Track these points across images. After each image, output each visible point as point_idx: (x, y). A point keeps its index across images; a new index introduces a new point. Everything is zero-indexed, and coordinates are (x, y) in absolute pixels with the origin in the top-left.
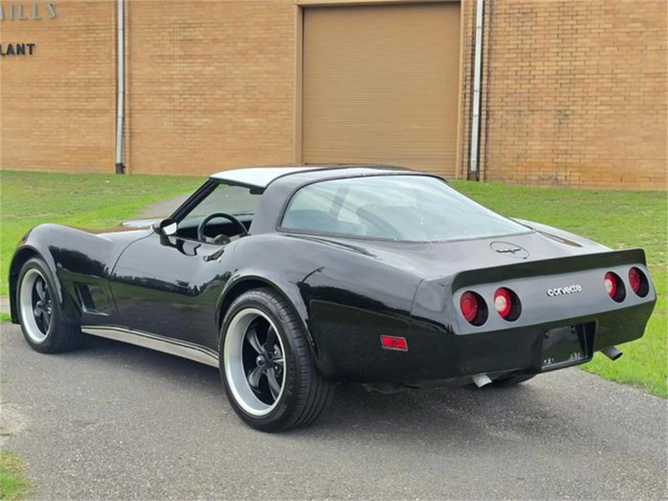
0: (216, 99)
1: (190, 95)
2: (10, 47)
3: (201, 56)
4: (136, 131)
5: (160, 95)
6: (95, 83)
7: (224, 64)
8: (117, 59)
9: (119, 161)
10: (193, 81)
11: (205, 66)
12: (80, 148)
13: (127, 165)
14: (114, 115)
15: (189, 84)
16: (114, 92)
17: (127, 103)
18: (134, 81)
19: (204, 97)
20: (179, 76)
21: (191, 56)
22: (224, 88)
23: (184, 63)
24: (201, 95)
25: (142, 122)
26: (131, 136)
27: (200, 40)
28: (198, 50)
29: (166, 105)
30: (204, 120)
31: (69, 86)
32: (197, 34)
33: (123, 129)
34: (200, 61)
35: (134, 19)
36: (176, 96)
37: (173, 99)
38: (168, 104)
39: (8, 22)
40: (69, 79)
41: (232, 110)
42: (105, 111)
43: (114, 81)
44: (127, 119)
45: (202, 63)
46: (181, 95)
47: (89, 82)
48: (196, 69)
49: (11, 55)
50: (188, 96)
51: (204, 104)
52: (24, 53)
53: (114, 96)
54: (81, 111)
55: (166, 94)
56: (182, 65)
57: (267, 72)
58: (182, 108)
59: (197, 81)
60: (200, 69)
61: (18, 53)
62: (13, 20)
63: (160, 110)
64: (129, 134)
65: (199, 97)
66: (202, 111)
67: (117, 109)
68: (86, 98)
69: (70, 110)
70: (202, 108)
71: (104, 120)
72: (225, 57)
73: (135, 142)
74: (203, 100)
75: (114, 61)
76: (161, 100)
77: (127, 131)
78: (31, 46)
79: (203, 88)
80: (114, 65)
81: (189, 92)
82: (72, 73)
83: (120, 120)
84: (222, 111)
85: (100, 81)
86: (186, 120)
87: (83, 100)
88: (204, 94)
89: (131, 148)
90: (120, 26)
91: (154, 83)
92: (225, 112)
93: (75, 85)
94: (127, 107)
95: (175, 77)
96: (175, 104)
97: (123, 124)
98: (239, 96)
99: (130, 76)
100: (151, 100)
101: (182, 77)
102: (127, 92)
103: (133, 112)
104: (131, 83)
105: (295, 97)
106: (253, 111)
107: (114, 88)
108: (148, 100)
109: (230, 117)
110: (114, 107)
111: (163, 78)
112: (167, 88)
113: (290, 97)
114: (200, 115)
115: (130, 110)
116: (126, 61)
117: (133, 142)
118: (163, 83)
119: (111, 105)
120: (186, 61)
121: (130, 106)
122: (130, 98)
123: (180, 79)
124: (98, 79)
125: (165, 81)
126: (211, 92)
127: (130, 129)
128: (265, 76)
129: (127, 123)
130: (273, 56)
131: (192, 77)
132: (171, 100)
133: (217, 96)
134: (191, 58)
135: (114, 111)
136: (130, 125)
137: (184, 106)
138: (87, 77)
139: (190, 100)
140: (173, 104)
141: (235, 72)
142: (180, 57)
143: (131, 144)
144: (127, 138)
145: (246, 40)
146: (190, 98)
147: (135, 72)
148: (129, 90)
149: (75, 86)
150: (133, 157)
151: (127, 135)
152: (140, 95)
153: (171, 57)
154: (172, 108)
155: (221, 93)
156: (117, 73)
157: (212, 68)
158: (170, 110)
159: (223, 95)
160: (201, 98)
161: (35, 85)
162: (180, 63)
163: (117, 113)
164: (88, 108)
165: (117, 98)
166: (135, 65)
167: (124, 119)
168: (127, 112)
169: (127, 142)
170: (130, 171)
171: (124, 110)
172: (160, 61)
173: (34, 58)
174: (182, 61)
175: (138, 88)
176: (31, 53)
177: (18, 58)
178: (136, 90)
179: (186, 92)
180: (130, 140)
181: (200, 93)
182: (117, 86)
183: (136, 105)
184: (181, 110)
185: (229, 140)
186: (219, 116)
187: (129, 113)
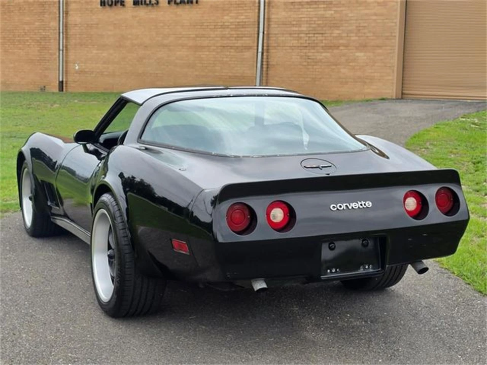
0: (333, 37)
1: (314, 34)
4: (271, 63)
5: (290, 34)
6: (243, 25)
7: (341, 9)
8: (259, 6)
10: (317, 22)
11: (326, 10)
12: (230, 77)
14: (256, 51)
15: (314, 26)
16: (256, 32)
17: (265, 41)
18: (272, 23)
19: (324, 35)
20: (306, 19)
22: (341, 28)
23: (310, 8)
24: (322, 34)
25: (276, 56)
26: (267, 68)
29: (295, 43)
30: (324, 54)
31: (224, 28)
33: (262, 61)
34: (322, 6)
36: (302, 35)
37: (301, 37)
38: (297, 42)
40: (224, 22)
41: (346, 46)
42: (250, 48)
43: (257, 23)
44: (265, 54)
45: (324, 8)
46: (307, 34)
47: (238, 25)
48: (320, 13)
49: (182, 4)
50: (312, 35)
51: (324, 41)
52: (192, 3)
53: (256, 36)
54: (231, 47)
55: (295, 34)
56: (309, 10)
57: (376, 14)
58: (307, 45)
59: (319, 22)
60: (322, 12)
61: (188, 3)
63: (290, 46)
65: (320, 35)
66: (322, 47)
67: (258, 46)
68: (235, 37)
69: (224, 47)
70: (323, 45)
71: (248, 54)
73: (271, 72)
74: (324, 38)
75: (257, 8)
76: (292, 38)
77: (264, 63)
79: (324, 29)
80: (257, 11)
81: (314, 32)
82: (226, 18)
83: (260, 55)
84: (339, 47)
85: (247, 23)
86: (310, 54)
87: (234, 39)
88: (325, 33)
89: (267, 77)
91: (286, 24)
92: (341, 48)
94: (265, 45)
95: (303, 19)
96: (302, 41)
97: (262, 58)
98: (352, 35)
99: (269, 19)
100: (284, 38)
101: (308, 19)
102: (265, 32)
103: (270, 48)
104: (269, 25)
105: (397, 35)
106: (363, 47)
107: (256, 29)
108: (281, 38)
109: (344, 51)
110: (256, 44)
111: (294, 21)
112: (297, 29)
113: (393, 35)
114: (321, 51)
115: (268, 46)
116: (266, 7)
117: (270, 72)
118: (294, 25)
119: (254, 43)
120: (312, 7)
121: (268, 43)
122: (268, 37)
123: (307, 21)
124: (245, 22)
125: (295, 23)
126: (330, 32)
127: (268, 62)
128: (374, 17)
129: (265, 57)
131: (316, 19)
132: (299, 38)
133: (335, 35)
134: (316, 4)
135: (256, 48)
136: (267, 58)
137: (309, 43)
138: (238, 20)
139: (313, 38)
140: (300, 41)
141: (350, 15)
143: (267, 74)
144: (265, 69)
146: (314, 37)
147: (273, 16)
148: (268, 31)
149: (228, 28)
151: (265, 66)
152: (276, 34)
154: (299, 45)
155: (338, 32)
156: (259, 17)
157: (333, 12)
158: (298, 47)
159: (339, 34)
160: (322, 37)
161: (199, 27)
162: (307, 8)
163: (258, 49)
164: (237, 45)
165: (258, 37)
166: (273, 10)
167: (262, 53)
168: (265, 48)
169: (264, 72)
171: (263, 46)
172: (292, 7)
173: (199, 7)
174: (308, 6)
175: (275, 29)
176: (197, 3)
177: (187, 7)
178: (272, 31)
179: (311, 32)
180: (267, 71)
181: (321, 32)
182: (259, 28)
183: (272, 43)
184: (306, 47)
185: (343, 70)
186: (336, 51)
187: (266, 50)
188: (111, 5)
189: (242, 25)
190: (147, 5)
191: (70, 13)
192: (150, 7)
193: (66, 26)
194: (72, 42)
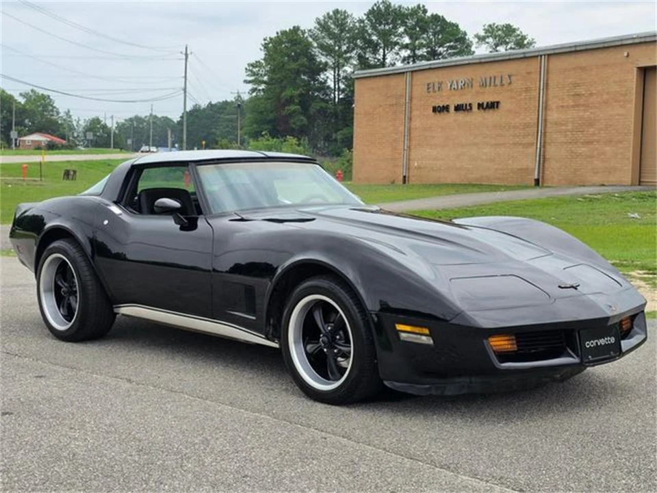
0: (589, 134)
2: (488, 103)
3: (584, 105)
4: (547, 157)
7: (595, 110)
9: (536, 177)
10: (578, 122)
11: (585, 112)
12: (518, 169)
13: (540, 180)
14: (535, 147)
15: (576, 125)
16: (536, 131)
17: (542, 139)
18: (548, 123)
21: (578, 106)
22: (595, 127)
23: (574, 110)
24: (582, 132)
25: (551, 151)
27: (583, 95)
28: (582, 101)
29: (563, 139)
30: (583, 149)
31: (515, 128)
32: (582, 90)
33: (540, 156)
34: (582, 108)
35: (550, 82)
36: (568, 133)
39: (488, 88)
40: (515, 124)
41: (598, 142)
42: (532, 144)
43: (537, 124)
44: (542, 149)
45: (583, 110)
46: (571, 132)
47: (525, 125)
48: (580, 114)
49: (488, 109)
50: (575, 133)
51: (583, 138)
52: (494, 108)
53: (536, 134)
54: (520, 144)
55: (563, 132)
56: (573, 112)
57: (618, 115)
58: (571, 141)
59: (580, 122)
60: (582, 114)
61: (491, 108)
62: (490, 85)
63: (560, 143)
64: (543, 160)
68: (523, 136)
69: (515, 144)
70: (582, 141)
71: (531, 150)
72: (597, 105)
73: (546, 165)
76: (561, 136)
77: (542, 157)
78: (498, 103)
79: (583, 127)
81: (576, 130)
82: (517, 120)
83: (538, 150)
84: (593, 142)
86: (573, 149)
88: (584, 131)
89: (544, 168)
90: (542, 88)
91: (558, 124)
92: (595, 143)
93: (518, 128)
94: (542, 142)
95: (569, 120)
96: (568, 138)
97: (540, 153)
98: (602, 132)
99: (545, 120)
100: (556, 136)
102: (543, 132)
103: (547, 144)
104: (546, 125)
105: (632, 131)
106: (609, 142)
107: (536, 128)
108: (554, 136)
109: (597, 146)
110: (536, 142)
111: (562, 121)
112: (564, 128)
114: (581, 146)
115: (544, 143)
118: (563, 124)
119: (535, 140)
121: (544, 140)
122: (545, 136)
123: (572, 121)
124: (530, 123)
125: (564, 122)
126: (587, 130)
128: (617, 117)
129: (542, 152)
130: (622, 103)
131: (578, 119)
132: (566, 136)
133: (590, 132)
135: (536, 144)
136: (544, 153)
137: (573, 140)
138: (525, 122)
139: (576, 136)
141: (601, 116)
142: (573, 106)
143: (544, 166)
144: (542, 162)
145: (608, 93)
147: (549, 118)
148: (545, 130)
150: (545, 175)
151: (542, 160)
152: (550, 133)
153: (567, 106)
154: (566, 141)
155: (592, 130)
156: (538, 119)
157: (589, 113)
158: (565, 143)
160: (582, 134)
161: (499, 128)
162: (572, 110)
163: (537, 146)
164: (524, 142)
166: (549, 113)
167: (540, 149)
168: (542, 144)
169: (542, 165)
170: (542, 184)
171: (540, 143)
172: (562, 110)
173: (499, 111)
175: (550, 128)
176: (497, 107)
177: (491, 111)
178: (548, 130)
179: (574, 130)
181: (581, 130)
182: (538, 127)
183: (548, 140)
184: (570, 143)
185: (596, 162)
186: (591, 146)
187: (544, 145)
188: (439, 112)
189: (527, 126)
190: (464, 110)
191: (413, 119)
192: (466, 113)
193: (410, 129)
194: (414, 143)
